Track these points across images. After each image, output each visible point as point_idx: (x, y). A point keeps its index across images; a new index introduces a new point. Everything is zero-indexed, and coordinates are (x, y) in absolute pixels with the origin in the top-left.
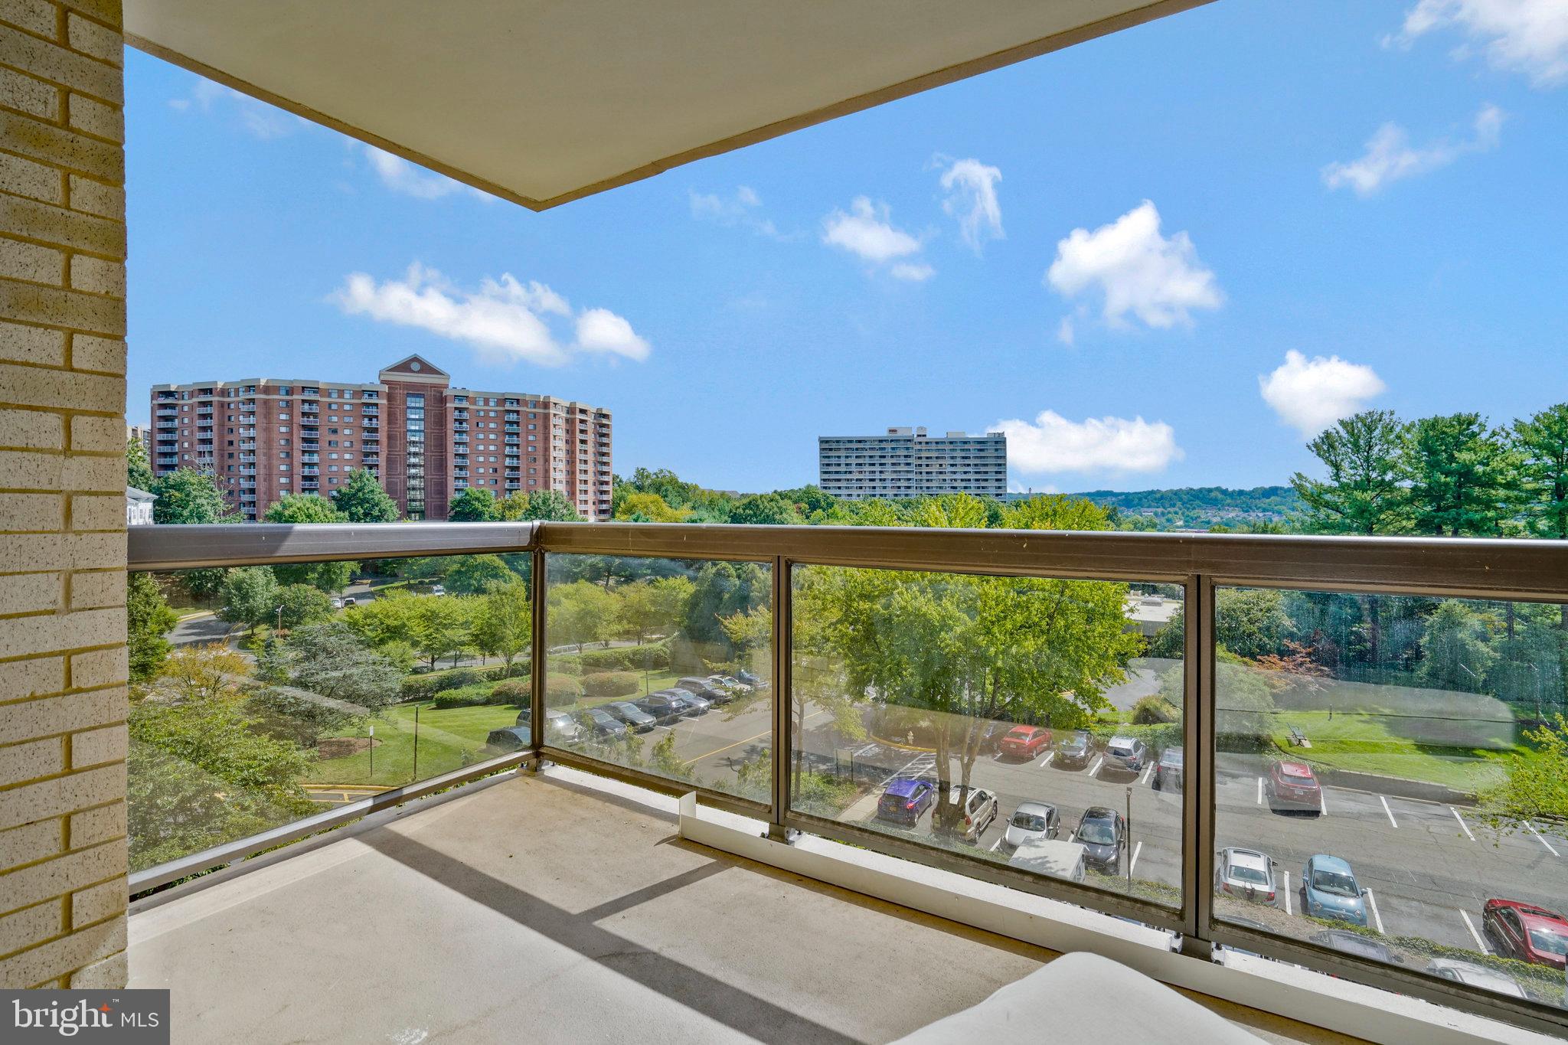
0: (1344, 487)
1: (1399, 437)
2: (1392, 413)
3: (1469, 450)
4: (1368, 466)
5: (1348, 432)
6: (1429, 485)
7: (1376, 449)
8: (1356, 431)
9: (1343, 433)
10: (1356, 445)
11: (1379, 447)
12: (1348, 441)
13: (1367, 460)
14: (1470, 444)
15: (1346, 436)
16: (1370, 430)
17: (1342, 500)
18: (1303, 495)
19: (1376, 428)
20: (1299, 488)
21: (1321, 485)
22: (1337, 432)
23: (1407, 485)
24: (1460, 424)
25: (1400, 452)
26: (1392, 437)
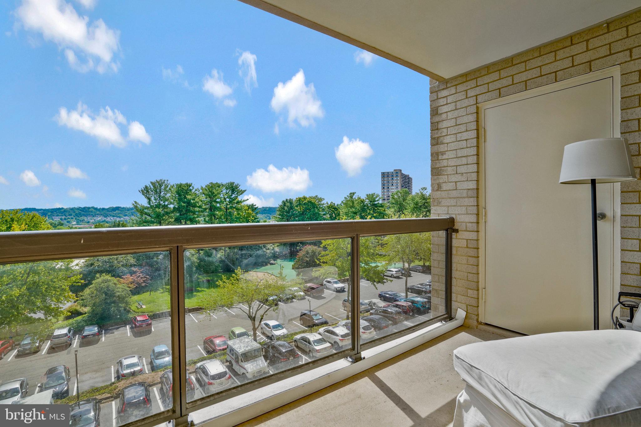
0: (151, 207)
1: (170, 189)
2: (168, 181)
3: (190, 195)
4: (160, 199)
6: (179, 207)
7: (162, 193)
8: (156, 186)
9: (152, 187)
11: (164, 192)
12: (153, 190)
13: (160, 197)
14: (190, 193)
15: (153, 188)
16: (161, 186)
17: (151, 212)
18: (137, 210)
19: (163, 185)
20: (136, 207)
21: (144, 206)
22: (150, 186)
23: (172, 206)
24: (187, 186)
25: (170, 195)
26: (168, 189)
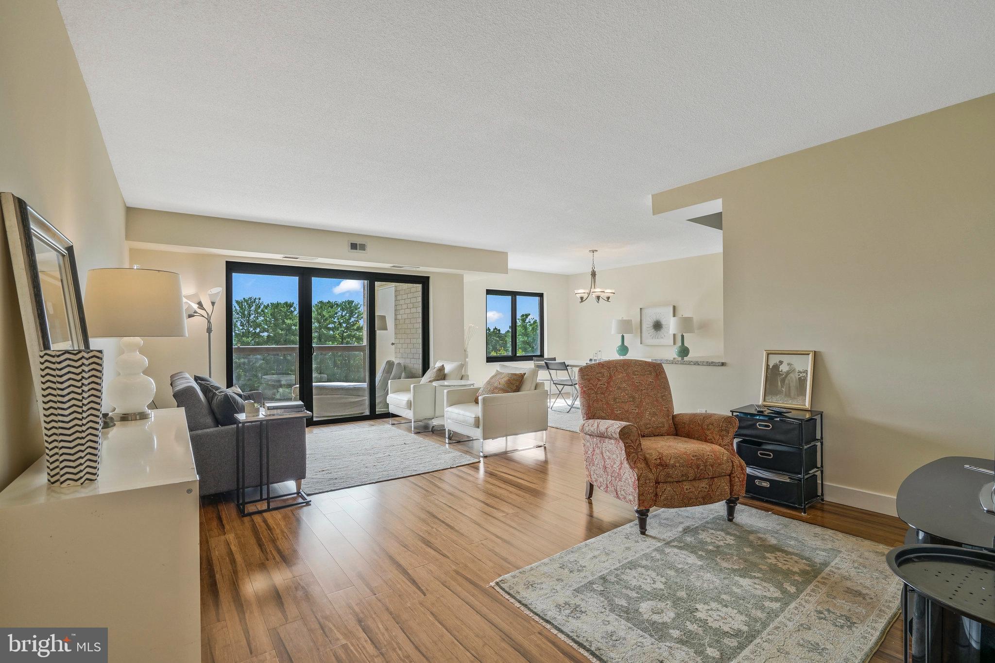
2: (260, 299)
4: (249, 325)
5: (240, 307)
6: (275, 334)
10: (243, 314)
11: (254, 315)
12: (240, 311)
16: (250, 307)
19: (253, 305)
23: (265, 334)
25: (262, 318)
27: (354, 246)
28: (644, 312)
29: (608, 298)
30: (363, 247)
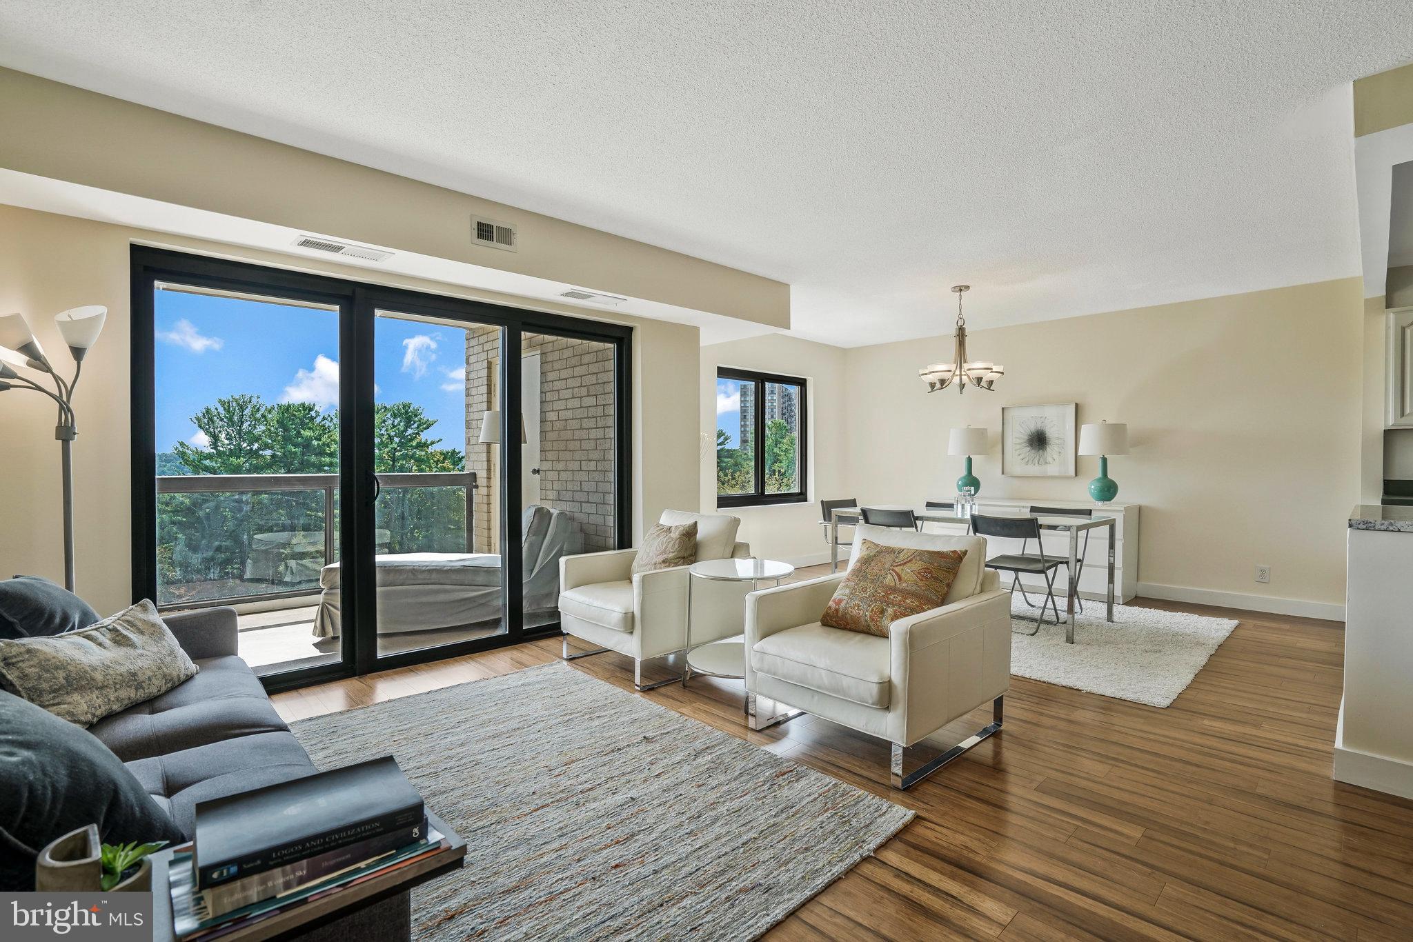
0: (220, 454)
1: (264, 416)
2: (258, 398)
3: (310, 429)
4: (240, 438)
5: (225, 410)
6: (284, 454)
7: (245, 425)
8: (231, 409)
9: (221, 410)
10: (231, 419)
11: (249, 423)
12: (225, 416)
13: (239, 432)
14: (310, 425)
15: (223, 412)
16: (242, 408)
17: (219, 465)
18: (186, 462)
19: (247, 407)
20: (183, 454)
21: (201, 452)
22: (216, 409)
23: (268, 453)
24: (304, 410)
25: (263, 428)
26: (258, 415)
27: (484, 231)
28: (1008, 414)
29: (991, 383)
30: (506, 236)
